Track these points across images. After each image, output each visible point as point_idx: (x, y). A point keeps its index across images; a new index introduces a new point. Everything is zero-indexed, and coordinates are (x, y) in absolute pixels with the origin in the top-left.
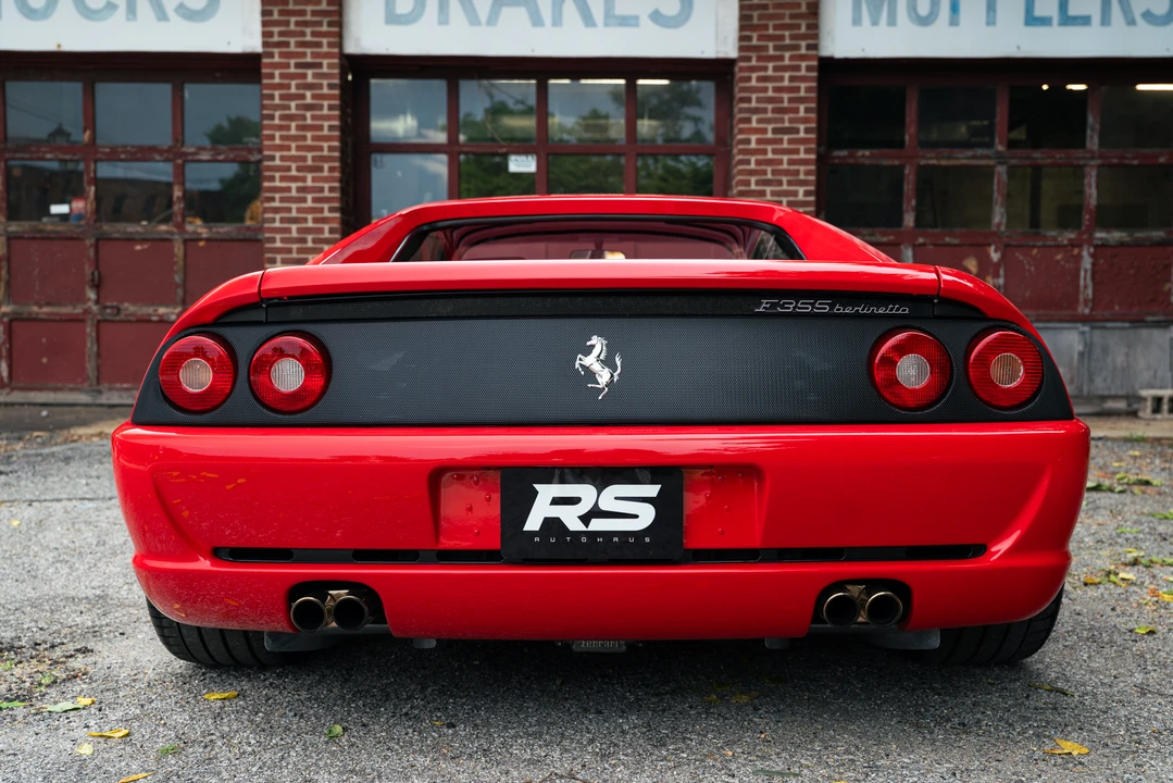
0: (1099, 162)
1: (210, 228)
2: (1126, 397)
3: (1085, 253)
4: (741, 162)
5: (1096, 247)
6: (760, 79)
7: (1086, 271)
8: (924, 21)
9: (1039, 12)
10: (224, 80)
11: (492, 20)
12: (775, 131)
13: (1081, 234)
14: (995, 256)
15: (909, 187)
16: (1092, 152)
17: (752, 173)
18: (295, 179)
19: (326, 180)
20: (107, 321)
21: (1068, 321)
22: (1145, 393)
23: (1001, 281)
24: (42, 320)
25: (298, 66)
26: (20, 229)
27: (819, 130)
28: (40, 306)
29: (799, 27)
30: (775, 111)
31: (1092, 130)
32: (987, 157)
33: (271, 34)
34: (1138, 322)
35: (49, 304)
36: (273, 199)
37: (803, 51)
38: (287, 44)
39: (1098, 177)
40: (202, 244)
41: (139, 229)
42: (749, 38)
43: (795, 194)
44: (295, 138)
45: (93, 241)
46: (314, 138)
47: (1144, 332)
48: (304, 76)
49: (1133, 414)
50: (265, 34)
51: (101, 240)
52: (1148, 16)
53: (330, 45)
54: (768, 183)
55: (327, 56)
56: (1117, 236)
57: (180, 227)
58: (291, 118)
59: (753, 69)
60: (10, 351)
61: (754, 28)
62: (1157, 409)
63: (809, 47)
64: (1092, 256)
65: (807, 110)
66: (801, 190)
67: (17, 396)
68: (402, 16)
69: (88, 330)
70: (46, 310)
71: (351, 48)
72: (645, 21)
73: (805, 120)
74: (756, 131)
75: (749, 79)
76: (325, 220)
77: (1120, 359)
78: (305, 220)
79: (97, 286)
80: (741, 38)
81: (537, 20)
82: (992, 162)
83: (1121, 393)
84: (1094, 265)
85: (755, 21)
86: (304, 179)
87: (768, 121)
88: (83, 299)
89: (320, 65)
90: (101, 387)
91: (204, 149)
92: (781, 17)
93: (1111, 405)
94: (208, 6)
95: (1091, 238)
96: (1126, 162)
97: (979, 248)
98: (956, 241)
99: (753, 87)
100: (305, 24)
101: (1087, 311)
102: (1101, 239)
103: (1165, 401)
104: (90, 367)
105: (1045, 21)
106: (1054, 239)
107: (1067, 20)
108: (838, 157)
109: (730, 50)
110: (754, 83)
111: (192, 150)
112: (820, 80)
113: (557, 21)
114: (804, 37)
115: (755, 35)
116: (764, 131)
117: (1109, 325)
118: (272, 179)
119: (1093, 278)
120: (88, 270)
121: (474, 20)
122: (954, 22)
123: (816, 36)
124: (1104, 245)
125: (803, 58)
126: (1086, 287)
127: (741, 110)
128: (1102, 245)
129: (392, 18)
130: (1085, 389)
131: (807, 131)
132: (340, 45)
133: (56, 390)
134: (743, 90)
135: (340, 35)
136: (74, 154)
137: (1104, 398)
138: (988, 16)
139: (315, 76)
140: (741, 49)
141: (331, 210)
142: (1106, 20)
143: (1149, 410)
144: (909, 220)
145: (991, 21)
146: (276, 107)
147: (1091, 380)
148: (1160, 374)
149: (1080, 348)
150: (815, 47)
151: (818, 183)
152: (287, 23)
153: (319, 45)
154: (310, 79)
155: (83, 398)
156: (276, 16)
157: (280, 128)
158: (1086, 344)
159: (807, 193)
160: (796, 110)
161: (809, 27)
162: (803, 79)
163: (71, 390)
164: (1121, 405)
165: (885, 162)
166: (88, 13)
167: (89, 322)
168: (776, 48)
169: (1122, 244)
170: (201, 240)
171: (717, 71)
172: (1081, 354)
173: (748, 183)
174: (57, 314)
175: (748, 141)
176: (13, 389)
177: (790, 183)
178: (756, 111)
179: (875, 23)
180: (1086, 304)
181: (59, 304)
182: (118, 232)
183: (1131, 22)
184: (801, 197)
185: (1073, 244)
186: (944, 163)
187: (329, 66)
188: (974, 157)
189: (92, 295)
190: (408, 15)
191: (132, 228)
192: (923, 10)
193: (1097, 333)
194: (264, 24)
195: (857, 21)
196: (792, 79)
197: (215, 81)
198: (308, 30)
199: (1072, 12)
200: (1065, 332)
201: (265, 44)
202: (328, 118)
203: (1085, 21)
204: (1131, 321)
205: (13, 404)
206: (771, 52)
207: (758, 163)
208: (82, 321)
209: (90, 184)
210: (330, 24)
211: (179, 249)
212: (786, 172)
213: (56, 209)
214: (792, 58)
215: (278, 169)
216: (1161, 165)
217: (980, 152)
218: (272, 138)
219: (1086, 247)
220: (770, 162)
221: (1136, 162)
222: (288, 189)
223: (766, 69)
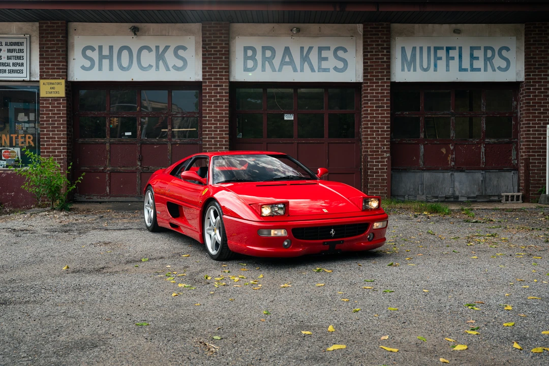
0: (486, 115)
1: (180, 140)
2: (498, 196)
3: (482, 146)
4: (365, 117)
5: (485, 144)
6: (370, 90)
7: (483, 152)
8: (426, 70)
9: (463, 67)
10: (186, 89)
11: (280, 70)
12: (376, 107)
13: (481, 140)
14: (452, 148)
15: (421, 124)
16: (483, 112)
17: (369, 121)
18: (213, 124)
19: (224, 124)
20: (144, 172)
21: (477, 170)
22: (503, 194)
23: (454, 156)
24: (121, 172)
25: (214, 86)
26: (114, 141)
27: (391, 106)
28: (121, 167)
29: (384, 72)
30: (376, 100)
31: (483, 105)
32: (448, 114)
33: (206, 75)
34: (501, 170)
35: (123, 167)
36: (206, 131)
37: (385, 80)
38: (211, 79)
39: (485, 121)
40: (177, 145)
41: (156, 141)
42: (367, 76)
43: (384, 128)
44: (213, 110)
45: (140, 145)
46: (220, 110)
47: (503, 173)
48: (217, 89)
49: (500, 201)
50: (203, 75)
51: (143, 143)
52: (499, 68)
53: (225, 79)
54: (374, 124)
55: (224, 82)
56: (493, 140)
57: (170, 140)
58: (212, 103)
59: (368, 86)
60: (110, 183)
61: (368, 73)
62: (507, 200)
63: (387, 79)
64: (484, 147)
65: (387, 100)
66: (385, 127)
67: (112, 199)
68: (249, 68)
69: (138, 175)
70: (123, 169)
71: (232, 80)
72: (332, 70)
73: (386, 103)
74: (370, 107)
75: (367, 90)
76: (224, 138)
77: (495, 183)
78: (217, 138)
79: (141, 160)
80: (364, 76)
81: (295, 70)
82: (450, 116)
83: (496, 194)
84: (485, 150)
85: (369, 70)
86: (217, 124)
87: (374, 103)
88: (136, 165)
89: (222, 86)
90: (142, 196)
91: (179, 113)
92: (378, 69)
93: (492, 198)
94: (183, 66)
95: (484, 140)
96: (495, 115)
97: (446, 145)
98: (438, 143)
99: (369, 93)
100: (217, 72)
101: (483, 166)
102: (487, 142)
103: (510, 197)
104: (138, 188)
105: (466, 70)
106: (472, 141)
107: (473, 69)
108: (398, 114)
109: (360, 79)
110: (369, 91)
111: (174, 113)
112: (391, 90)
113: (302, 70)
114: (385, 76)
115: (369, 75)
116: (373, 107)
117: (491, 171)
118: (206, 124)
119: (485, 155)
120: (138, 155)
121: (274, 70)
122: (435, 70)
123: (390, 76)
124: (489, 144)
125: (385, 82)
126: (483, 158)
127: (364, 100)
128: (488, 144)
129: (246, 69)
130: (484, 193)
131: (387, 107)
132: (229, 79)
133: (126, 196)
134: (365, 93)
135: (228, 76)
136: (134, 115)
137: (490, 196)
138: (447, 68)
139: (220, 89)
140: (364, 79)
141: (225, 134)
142: (486, 70)
143: (504, 200)
144: (422, 135)
145: (448, 70)
146: (207, 100)
147: (486, 190)
148: (509, 187)
149: (482, 179)
150: (389, 79)
151: (391, 124)
152: (211, 72)
153: (222, 79)
154: (219, 90)
155: (135, 199)
156: (207, 70)
157: (209, 107)
158: (483, 178)
159: (387, 128)
160: (383, 100)
161: (387, 72)
162: (386, 90)
163: (131, 196)
164: (496, 198)
165: (413, 116)
166: (142, 68)
167: (138, 173)
168: (376, 79)
169: (495, 143)
170: (177, 144)
171: (356, 86)
172: (482, 181)
173: (367, 124)
174: (127, 170)
175: (367, 110)
176: (111, 196)
177: (381, 124)
178: (370, 100)
179: (409, 70)
180: (483, 165)
181: (127, 167)
182: (149, 141)
183: (494, 70)
184: (385, 129)
185: (478, 143)
186: (433, 116)
187: (225, 86)
188: (443, 114)
189: (139, 164)
190: (251, 68)
191: (153, 140)
192: (425, 66)
193: (487, 174)
194: (203, 72)
195: (403, 70)
196: (382, 90)
197: (182, 89)
198: (218, 74)
199: (474, 67)
200: (477, 173)
201: (203, 79)
202: (225, 103)
203: (479, 70)
204: (499, 170)
205: (111, 202)
206: (375, 81)
207: (371, 117)
208: (136, 172)
209: (139, 125)
210: (225, 72)
211: (169, 147)
212: (380, 121)
213: (127, 134)
214: (381, 83)
215: (207, 120)
216: (507, 116)
217: (446, 112)
218: (206, 110)
219: (482, 144)
220: (375, 117)
221: (498, 116)
222: (211, 127)
223: (373, 86)
